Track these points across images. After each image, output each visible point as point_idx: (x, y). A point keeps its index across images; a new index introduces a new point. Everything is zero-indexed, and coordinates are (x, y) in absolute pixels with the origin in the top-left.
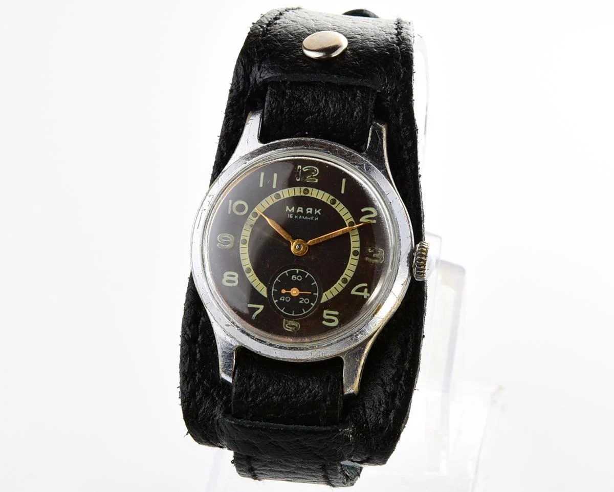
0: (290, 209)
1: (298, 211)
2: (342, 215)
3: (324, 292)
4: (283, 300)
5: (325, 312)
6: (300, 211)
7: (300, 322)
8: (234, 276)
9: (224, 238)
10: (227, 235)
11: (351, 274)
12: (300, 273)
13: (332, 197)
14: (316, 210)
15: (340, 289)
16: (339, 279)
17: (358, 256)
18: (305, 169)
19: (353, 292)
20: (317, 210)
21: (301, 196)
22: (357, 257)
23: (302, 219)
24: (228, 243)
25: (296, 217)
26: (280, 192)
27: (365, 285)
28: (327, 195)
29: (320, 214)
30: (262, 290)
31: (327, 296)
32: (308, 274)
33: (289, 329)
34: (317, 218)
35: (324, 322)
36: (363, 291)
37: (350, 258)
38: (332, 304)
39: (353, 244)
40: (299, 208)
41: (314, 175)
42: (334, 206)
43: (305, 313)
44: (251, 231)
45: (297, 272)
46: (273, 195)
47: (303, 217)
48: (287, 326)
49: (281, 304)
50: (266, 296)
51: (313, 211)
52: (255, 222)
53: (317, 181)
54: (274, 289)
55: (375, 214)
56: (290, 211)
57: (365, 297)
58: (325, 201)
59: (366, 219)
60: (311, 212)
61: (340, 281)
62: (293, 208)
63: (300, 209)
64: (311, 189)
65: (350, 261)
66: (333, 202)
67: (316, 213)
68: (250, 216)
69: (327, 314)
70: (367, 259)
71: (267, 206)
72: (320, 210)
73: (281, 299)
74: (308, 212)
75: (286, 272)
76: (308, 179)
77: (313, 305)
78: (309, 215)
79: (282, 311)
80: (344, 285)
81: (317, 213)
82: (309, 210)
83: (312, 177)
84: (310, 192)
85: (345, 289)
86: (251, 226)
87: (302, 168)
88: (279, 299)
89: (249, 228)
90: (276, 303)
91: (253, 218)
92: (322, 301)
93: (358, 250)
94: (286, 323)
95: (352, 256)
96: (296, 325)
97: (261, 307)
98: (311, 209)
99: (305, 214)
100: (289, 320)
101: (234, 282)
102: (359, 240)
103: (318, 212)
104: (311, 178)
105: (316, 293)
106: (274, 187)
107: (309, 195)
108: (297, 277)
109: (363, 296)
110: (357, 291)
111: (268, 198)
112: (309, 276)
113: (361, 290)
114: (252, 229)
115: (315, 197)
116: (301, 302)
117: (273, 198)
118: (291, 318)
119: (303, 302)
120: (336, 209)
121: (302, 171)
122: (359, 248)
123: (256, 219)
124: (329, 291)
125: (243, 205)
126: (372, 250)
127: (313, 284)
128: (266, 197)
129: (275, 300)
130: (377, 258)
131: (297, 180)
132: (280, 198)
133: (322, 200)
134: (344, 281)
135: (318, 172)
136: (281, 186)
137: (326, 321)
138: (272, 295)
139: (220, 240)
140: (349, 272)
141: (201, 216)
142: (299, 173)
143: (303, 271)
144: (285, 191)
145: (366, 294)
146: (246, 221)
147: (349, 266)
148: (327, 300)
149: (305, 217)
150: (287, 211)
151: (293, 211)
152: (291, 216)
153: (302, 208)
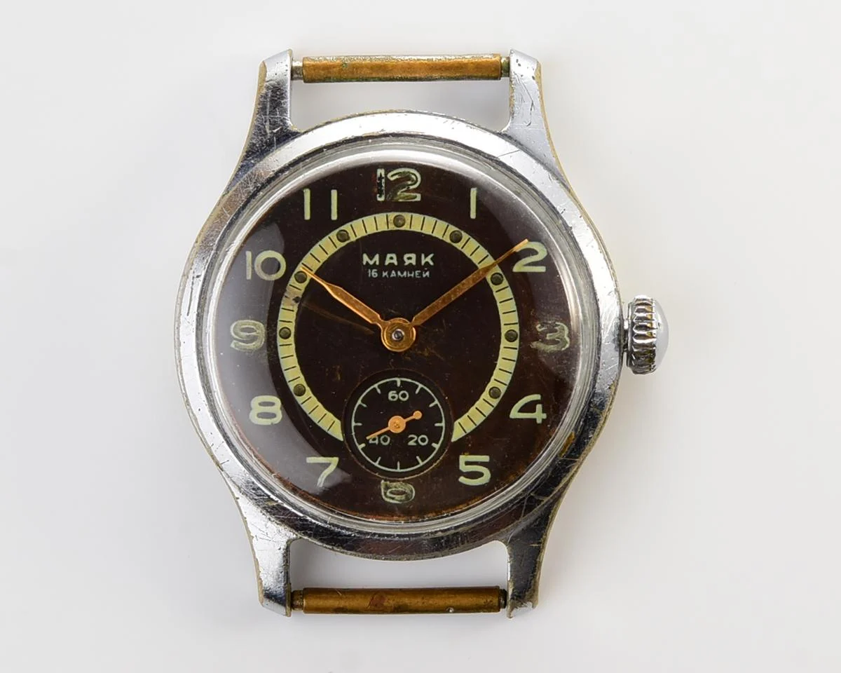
0: (371, 259)
1: (387, 262)
2: (475, 261)
3: (455, 421)
4: (377, 442)
5: (463, 458)
6: (392, 261)
7: (415, 483)
8: (272, 404)
9: (244, 330)
10: (250, 323)
11: (507, 378)
12: (405, 385)
13: (452, 228)
14: (423, 256)
15: (488, 410)
16: (483, 390)
17: (517, 341)
18: (392, 176)
19: (515, 414)
20: (426, 256)
21: (391, 231)
22: (516, 344)
23: (397, 278)
24: (254, 339)
25: (385, 274)
26: (347, 227)
27: (537, 397)
28: (442, 224)
29: (431, 263)
30: (331, 424)
31: (463, 426)
32: (420, 386)
33: (393, 499)
34: (428, 274)
35: (462, 479)
36: (533, 410)
37: (502, 346)
38: (475, 442)
39: (504, 319)
40: (389, 256)
41: (411, 187)
42: (458, 246)
43: (421, 464)
44: (296, 309)
45: (399, 384)
46: (333, 234)
47: (399, 273)
48: (388, 494)
49: (372, 450)
50: (341, 438)
51: (418, 260)
52: (303, 291)
53: (419, 198)
54: (356, 422)
55: (542, 255)
56: (371, 263)
57: (539, 421)
58: (441, 238)
59: (526, 265)
60: (413, 262)
61: (485, 395)
62: (377, 258)
63: (391, 258)
64: (409, 214)
65: (503, 353)
66: (457, 238)
67: (423, 263)
68: (292, 281)
69: (467, 463)
70: (535, 345)
71: (324, 258)
72: (431, 255)
73: (371, 441)
74: (407, 262)
75: (376, 386)
76: (401, 195)
77: (437, 446)
78: (411, 268)
79: (376, 464)
80: (495, 402)
81: (427, 263)
82: (410, 258)
83: (408, 191)
84: (408, 221)
85: (497, 409)
86: (296, 300)
87: (386, 175)
88: (366, 442)
89: (293, 305)
90: (363, 449)
91: (297, 285)
92: (454, 439)
93: (516, 328)
94: (387, 488)
95: (504, 342)
96: (408, 491)
98: (413, 256)
99: (401, 266)
100: (391, 481)
101: (274, 416)
102: (515, 308)
103: (429, 259)
104: (406, 194)
105: (441, 422)
106: (334, 217)
107: (406, 228)
108: (398, 393)
109: (535, 420)
110: (521, 410)
111: (325, 242)
112: (422, 389)
113: (529, 408)
114: (299, 307)
115: (419, 230)
116: (412, 443)
117: (335, 239)
118: (394, 477)
119: (417, 442)
120: (463, 250)
121: (387, 180)
122: (518, 325)
123: (303, 286)
124: (466, 416)
125: (274, 260)
126: (542, 326)
127: (431, 405)
128: (321, 239)
129: (360, 444)
130: (554, 342)
131: (379, 199)
132: (349, 238)
133: (434, 235)
134: (495, 394)
135: (419, 179)
136: (348, 215)
137: (467, 477)
138: (353, 433)
139: (236, 334)
140: (502, 375)
141: (192, 289)
142: (380, 184)
143: (409, 380)
144: (357, 223)
145: (539, 415)
146: (285, 291)
147: (500, 363)
148: (465, 434)
149: (402, 273)
150: (364, 263)
151: (377, 263)
152: (374, 273)
153: (394, 256)
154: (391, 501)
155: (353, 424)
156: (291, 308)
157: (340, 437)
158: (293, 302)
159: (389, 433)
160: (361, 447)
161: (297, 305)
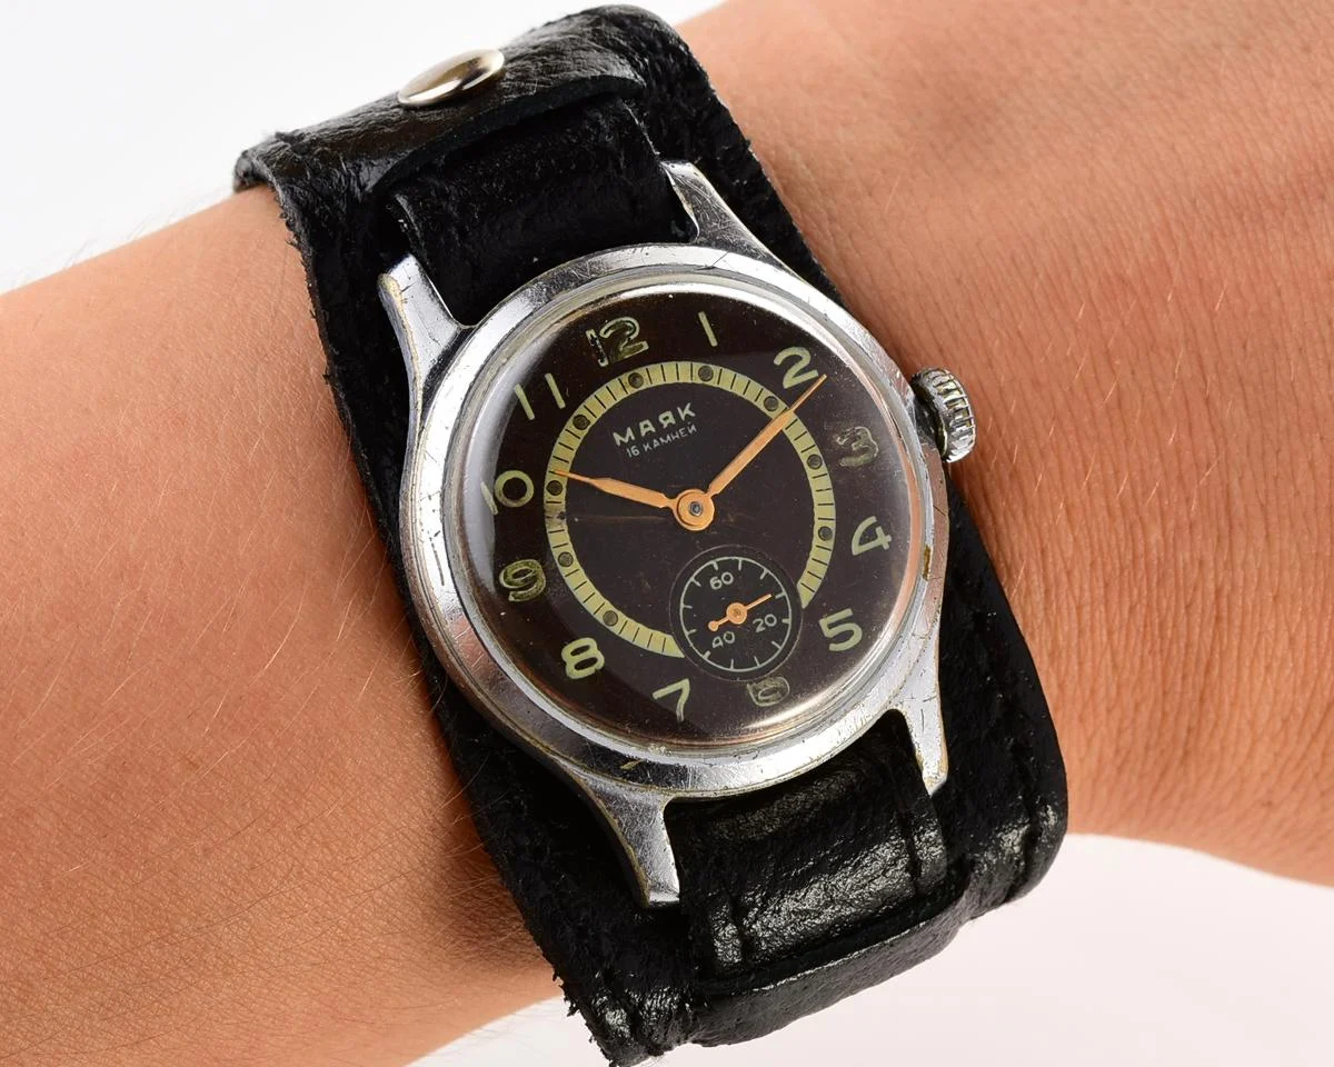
0: (624, 436)
1: (643, 432)
2: (740, 393)
3: (796, 582)
4: (721, 643)
5: (824, 623)
6: (648, 429)
7: (785, 673)
8: (585, 649)
9: (516, 575)
10: (520, 565)
11: (831, 512)
12: (724, 566)
13: (698, 366)
14: (679, 410)
15: (826, 556)
16: (812, 536)
17: (824, 465)
18: (605, 332)
19: (856, 549)
20: (683, 410)
21: (632, 396)
22: (823, 469)
23: (662, 446)
24: (535, 579)
25: (646, 447)
26: (581, 411)
27: (872, 520)
28: (684, 366)
29: (693, 415)
30: (662, 644)
31: (808, 586)
32: (741, 559)
33: (767, 701)
34: (693, 428)
35: (833, 647)
36: (875, 536)
37: (810, 478)
38: (827, 599)
39: (798, 446)
40: (642, 425)
41: (632, 337)
42: (713, 383)
43: (780, 648)
44: (565, 527)
45: (716, 567)
46: (570, 425)
47: (661, 439)
48: (760, 698)
49: (720, 655)
50: (682, 656)
51: (676, 416)
52: (564, 502)
53: (646, 346)
54: (688, 629)
55: (807, 358)
56: (626, 440)
57: (886, 547)
58: (689, 381)
59: (796, 376)
60: (672, 420)
61: (816, 541)
62: (629, 432)
63: (646, 426)
64: (644, 368)
65: (814, 485)
66: (707, 374)
67: (683, 418)
68: (547, 496)
69: (831, 626)
70: (845, 462)
71: (571, 455)
72: (688, 406)
73: (714, 645)
74: (665, 424)
75: (692, 579)
76: (625, 351)
77: (788, 621)
78: (672, 429)
79: (732, 669)
80: (830, 544)
81: (687, 416)
82: (666, 418)
83: (630, 342)
84: (646, 377)
85: (836, 551)
86: (562, 516)
87: (597, 333)
88: (710, 648)
89: (560, 524)
90: (709, 658)
91: (554, 498)
92: (804, 604)
93: (816, 451)
94: (756, 691)
95: (810, 472)
96: (779, 685)
97: (685, 685)
98: (669, 414)
99: (661, 431)
100: (757, 682)
101: (593, 661)
102: (805, 429)
103: (687, 411)
104: (630, 347)
105: (781, 591)
107: (646, 385)
108: (720, 578)
109: (881, 546)
110: (863, 541)
111: (564, 437)
112: (744, 562)
113: (869, 535)
114: (568, 523)
115: (661, 382)
116: (760, 629)
117: (574, 429)
118: (758, 676)
119: (764, 625)
120: (720, 386)
121: (602, 339)
122: (816, 447)
123: (562, 497)
124: (805, 572)
125: (516, 481)
126: (843, 438)
127: (762, 577)
128: (558, 436)
129: (704, 653)
130: (863, 451)
131: (603, 365)
132: (589, 422)
133: (681, 381)
134: (824, 533)
135: (637, 324)
136: (576, 397)
137: (836, 643)
138: (692, 645)
139: (510, 583)
140: (824, 510)
141: (435, 552)
142: (596, 347)
143: (726, 558)
144: (590, 401)
145: (883, 540)
146: (544, 511)
147: (817, 497)
148: (813, 594)
149: (665, 438)
150: (619, 444)
151: (633, 438)
152: (634, 451)
153: (647, 422)
154: (767, 704)
155: (687, 633)
156: (559, 528)
157: (680, 654)
158: (559, 520)
159: (729, 626)
160: (706, 656)
161: (564, 522)
